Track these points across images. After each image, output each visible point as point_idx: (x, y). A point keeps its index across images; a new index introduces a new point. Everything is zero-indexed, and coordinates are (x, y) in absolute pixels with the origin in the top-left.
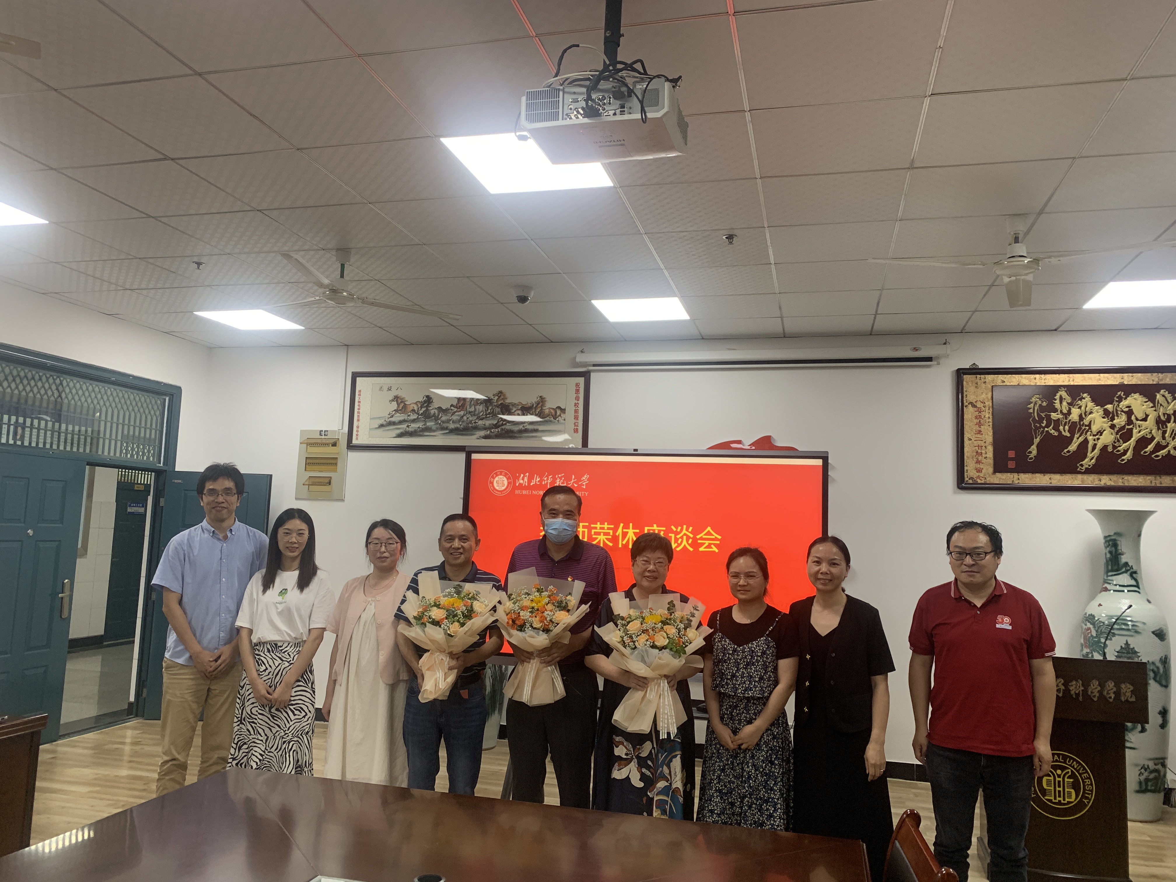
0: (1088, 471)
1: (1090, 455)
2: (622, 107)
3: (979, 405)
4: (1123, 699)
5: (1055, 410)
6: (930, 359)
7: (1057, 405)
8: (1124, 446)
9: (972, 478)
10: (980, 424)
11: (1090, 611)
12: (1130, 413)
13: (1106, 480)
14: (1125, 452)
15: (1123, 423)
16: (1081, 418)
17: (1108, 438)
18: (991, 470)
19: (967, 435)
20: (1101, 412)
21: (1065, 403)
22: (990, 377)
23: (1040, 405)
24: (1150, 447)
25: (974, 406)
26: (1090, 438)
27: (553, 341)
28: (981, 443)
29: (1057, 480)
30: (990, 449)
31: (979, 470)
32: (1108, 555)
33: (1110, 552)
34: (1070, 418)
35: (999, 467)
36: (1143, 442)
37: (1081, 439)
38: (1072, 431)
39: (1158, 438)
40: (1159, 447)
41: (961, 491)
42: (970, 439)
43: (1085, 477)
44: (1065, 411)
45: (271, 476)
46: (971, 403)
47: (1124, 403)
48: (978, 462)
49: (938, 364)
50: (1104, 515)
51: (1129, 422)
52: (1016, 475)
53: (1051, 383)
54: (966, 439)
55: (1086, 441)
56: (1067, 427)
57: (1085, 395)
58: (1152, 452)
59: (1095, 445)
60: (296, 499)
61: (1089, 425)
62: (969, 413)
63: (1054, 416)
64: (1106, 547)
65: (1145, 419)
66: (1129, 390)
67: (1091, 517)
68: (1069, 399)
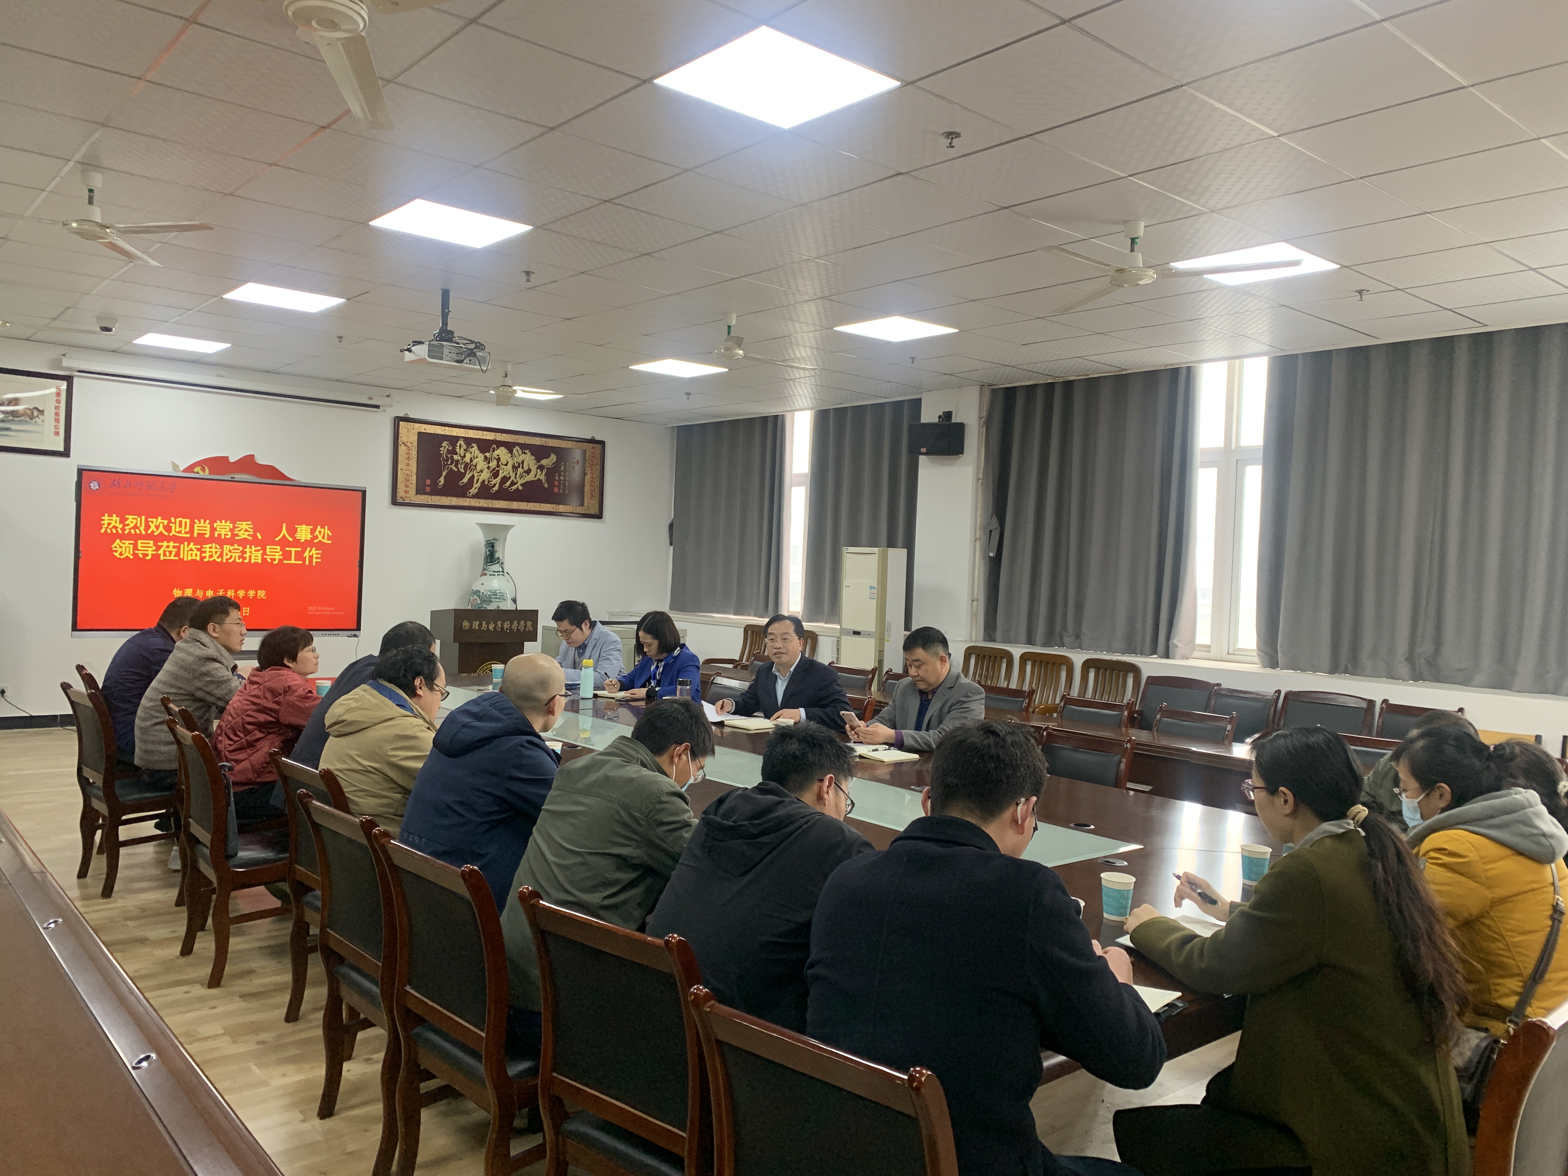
0: (474, 497)
1: (475, 486)
3: (409, 444)
5: (456, 454)
6: (378, 407)
7: (458, 450)
8: (494, 481)
9: (401, 498)
10: (408, 459)
11: (475, 588)
12: (498, 460)
13: (483, 503)
14: (495, 485)
15: (494, 466)
16: (471, 461)
17: (485, 475)
18: (414, 492)
19: (400, 467)
20: (483, 457)
21: (462, 449)
22: (417, 425)
23: (448, 449)
24: (508, 483)
25: (406, 445)
26: (476, 475)
28: (409, 473)
29: (454, 501)
30: (414, 477)
31: (406, 492)
32: (488, 553)
33: (489, 551)
34: (465, 459)
35: (420, 491)
36: (505, 479)
37: (471, 474)
38: (465, 469)
39: (513, 478)
40: (513, 484)
41: (393, 506)
42: (402, 469)
43: (472, 500)
44: (462, 455)
46: (403, 443)
47: (496, 453)
48: (407, 486)
49: (383, 411)
50: (484, 527)
51: (498, 466)
52: (430, 496)
53: (455, 434)
54: (399, 469)
55: (473, 476)
56: (463, 466)
57: (474, 445)
58: (510, 486)
59: (478, 480)
61: (476, 466)
62: (402, 449)
63: (456, 457)
64: (486, 548)
65: (506, 465)
66: (500, 444)
67: (478, 527)
68: (464, 447)
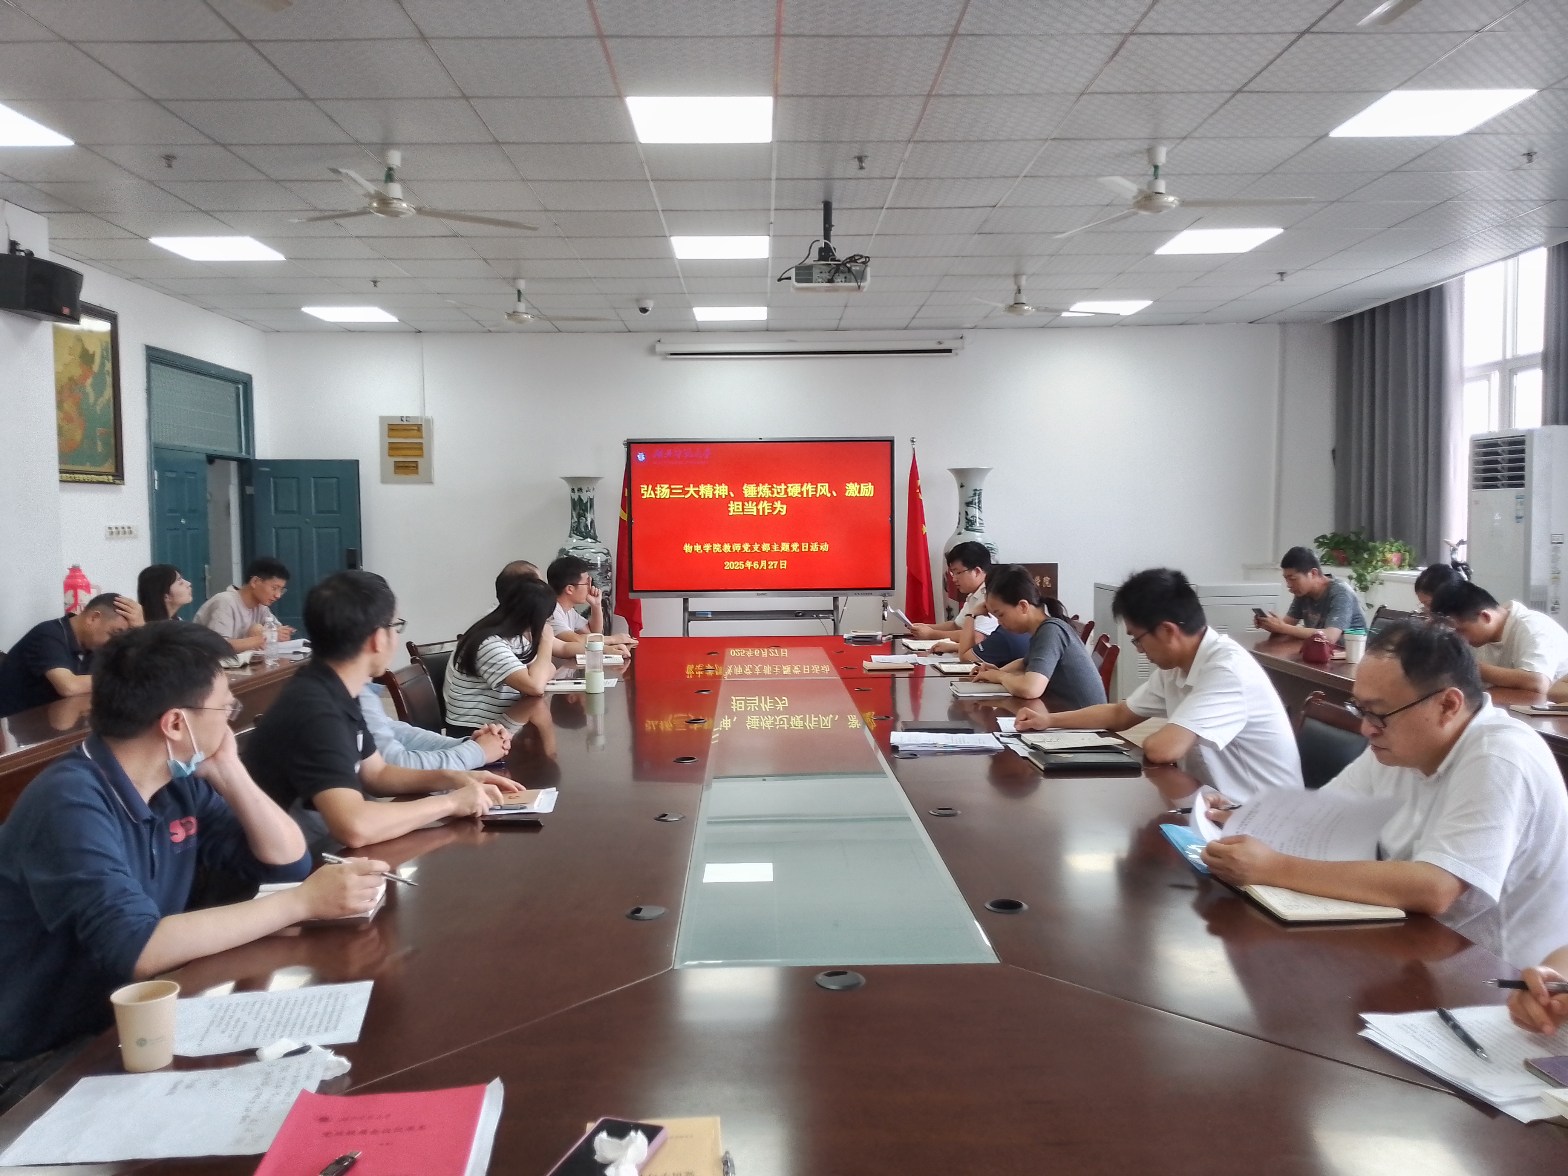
2: (845, 278)
4: (1044, 586)
6: (949, 351)
27: (631, 330)
45: (358, 461)
49: (956, 355)
60: (384, 483)
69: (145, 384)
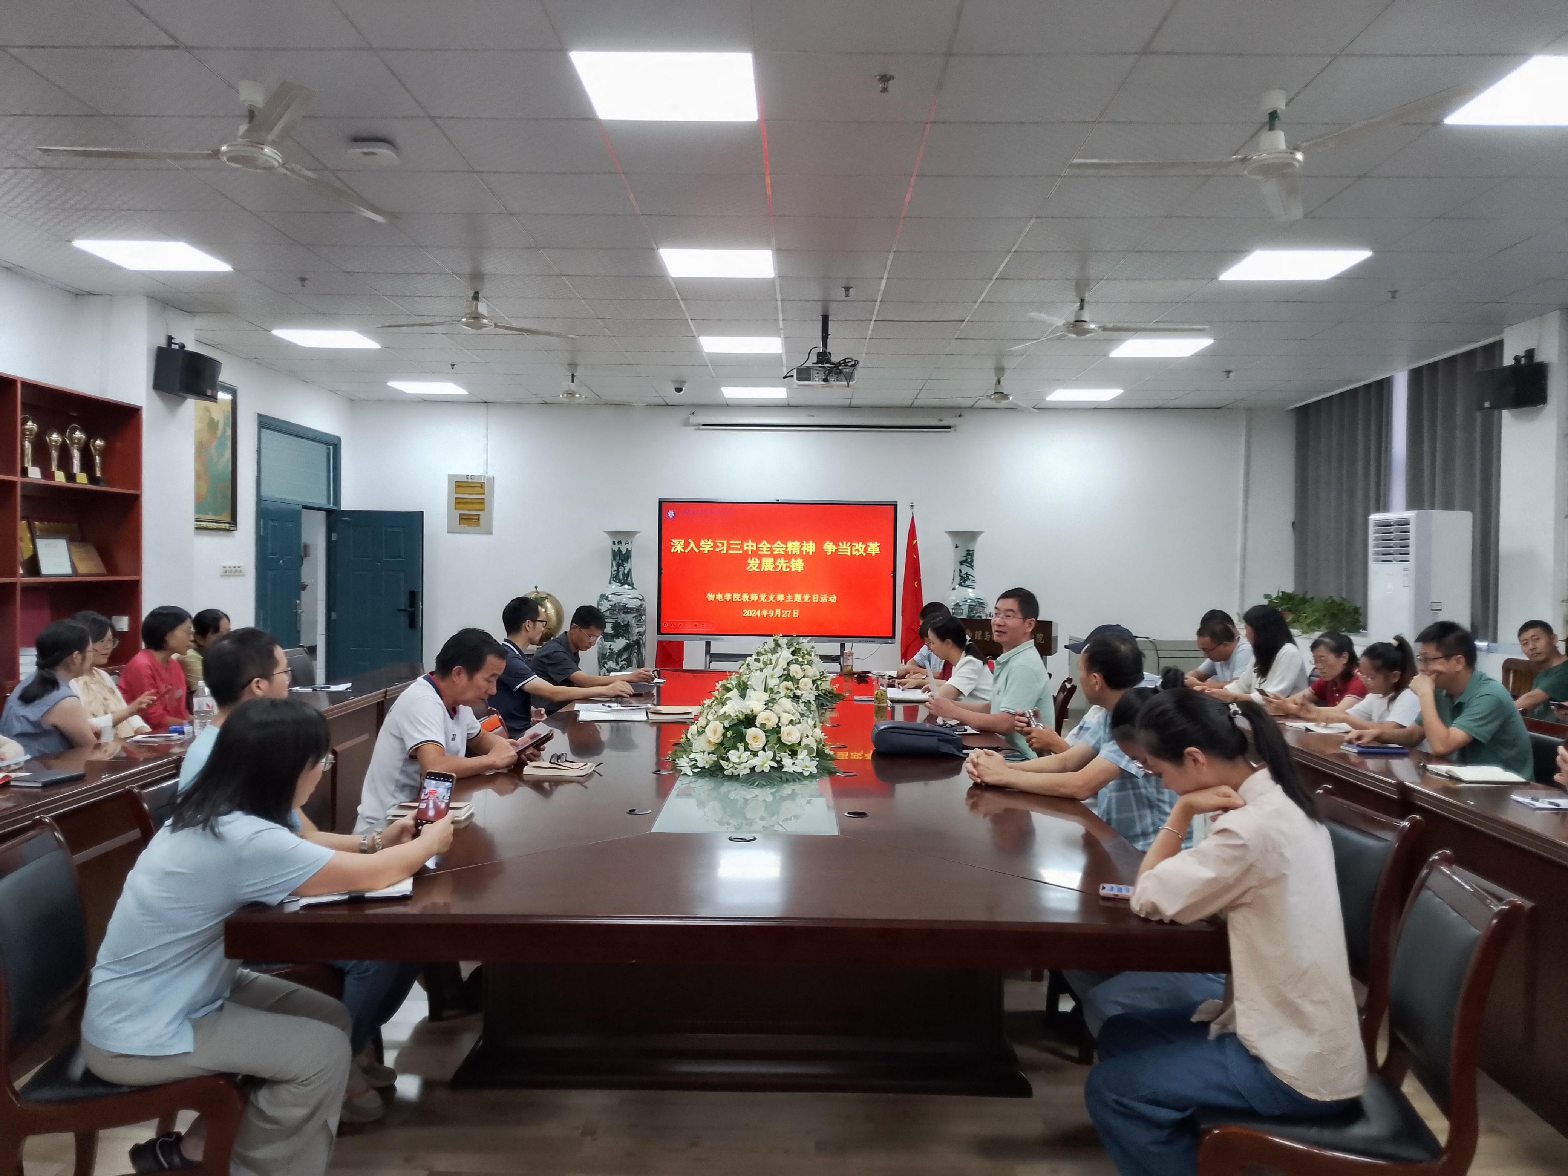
2: (837, 378)
6: (949, 427)
27: (669, 405)
45: (422, 512)
49: (955, 430)
60: (448, 532)
69: (256, 447)
